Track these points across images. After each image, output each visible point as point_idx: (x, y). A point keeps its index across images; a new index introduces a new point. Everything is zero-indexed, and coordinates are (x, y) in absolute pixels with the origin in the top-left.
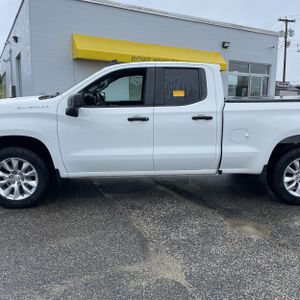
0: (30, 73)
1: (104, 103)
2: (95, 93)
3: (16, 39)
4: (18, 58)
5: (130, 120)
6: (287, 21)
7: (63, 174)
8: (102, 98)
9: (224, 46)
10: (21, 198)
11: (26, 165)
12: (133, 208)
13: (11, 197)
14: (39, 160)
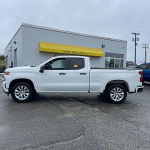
0: (21, 57)
1: (51, 69)
2: (49, 65)
3: (15, 42)
4: (16, 50)
5: (60, 74)
6: (136, 34)
7: (37, 91)
8: (51, 67)
9: (103, 46)
10: (23, 99)
11: (25, 88)
12: (60, 103)
13: (20, 99)
14: (30, 87)
